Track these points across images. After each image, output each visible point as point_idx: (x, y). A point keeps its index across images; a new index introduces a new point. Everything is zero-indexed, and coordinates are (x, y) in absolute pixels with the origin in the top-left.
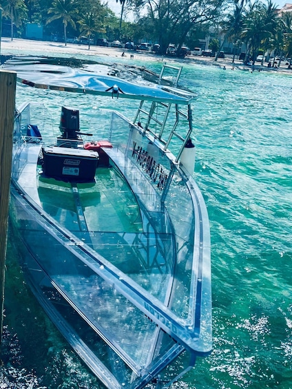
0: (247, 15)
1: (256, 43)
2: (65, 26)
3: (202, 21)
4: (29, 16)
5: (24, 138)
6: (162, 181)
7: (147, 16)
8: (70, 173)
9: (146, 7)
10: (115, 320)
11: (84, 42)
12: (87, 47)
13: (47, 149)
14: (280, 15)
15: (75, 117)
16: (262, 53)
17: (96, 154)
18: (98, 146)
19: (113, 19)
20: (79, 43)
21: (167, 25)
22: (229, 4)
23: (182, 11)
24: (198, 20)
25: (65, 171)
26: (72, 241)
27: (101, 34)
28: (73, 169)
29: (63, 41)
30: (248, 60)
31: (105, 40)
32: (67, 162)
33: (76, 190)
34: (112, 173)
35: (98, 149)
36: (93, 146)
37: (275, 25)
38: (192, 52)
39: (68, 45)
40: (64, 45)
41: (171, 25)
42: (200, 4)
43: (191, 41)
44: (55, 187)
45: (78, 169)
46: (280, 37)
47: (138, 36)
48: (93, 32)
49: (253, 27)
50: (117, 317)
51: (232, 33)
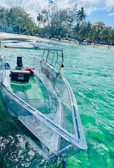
0: (81, 26)
1: (83, 36)
2: (20, 29)
3: (66, 28)
4: (8, 25)
5: (4, 67)
6: (53, 80)
7: (47, 26)
8: (21, 79)
9: (47, 23)
10: (43, 132)
11: (26, 34)
12: (27, 36)
13: (12, 71)
14: (92, 26)
15: (20, 59)
16: (85, 39)
17: (29, 72)
18: (29, 69)
19: (36, 27)
20: (24, 34)
21: (54, 29)
22: (75, 22)
23: (59, 24)
24: (64, 27)
25: (19, 78)
26: (26, 104)
27: (32, 31)
28: (22, 77)
29: (19, 34)
30: (81, 41)
31: (33, 34)
32: (19, 75)
33: (23, 84)
34: (35, 78)
35: (30, 70)
36: (28, 69)
37: (90, 30)
38: (62, 38)
39: (21, 35)
40: (19, 35)
41: (55, 29)
42: (65, 22)
43: (62, 35)
44: (16, 84)
45: (23, 77)
46: (92, 34)
47: (44, 32)
48: (29, 31)
49: (83, 30)
50: (43, 131)
51: (76, 32)
